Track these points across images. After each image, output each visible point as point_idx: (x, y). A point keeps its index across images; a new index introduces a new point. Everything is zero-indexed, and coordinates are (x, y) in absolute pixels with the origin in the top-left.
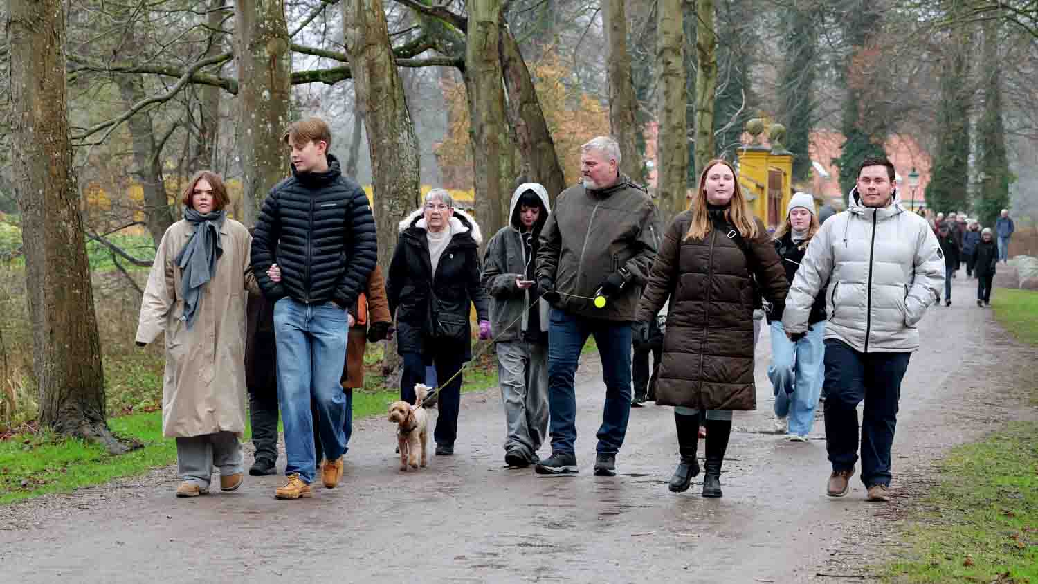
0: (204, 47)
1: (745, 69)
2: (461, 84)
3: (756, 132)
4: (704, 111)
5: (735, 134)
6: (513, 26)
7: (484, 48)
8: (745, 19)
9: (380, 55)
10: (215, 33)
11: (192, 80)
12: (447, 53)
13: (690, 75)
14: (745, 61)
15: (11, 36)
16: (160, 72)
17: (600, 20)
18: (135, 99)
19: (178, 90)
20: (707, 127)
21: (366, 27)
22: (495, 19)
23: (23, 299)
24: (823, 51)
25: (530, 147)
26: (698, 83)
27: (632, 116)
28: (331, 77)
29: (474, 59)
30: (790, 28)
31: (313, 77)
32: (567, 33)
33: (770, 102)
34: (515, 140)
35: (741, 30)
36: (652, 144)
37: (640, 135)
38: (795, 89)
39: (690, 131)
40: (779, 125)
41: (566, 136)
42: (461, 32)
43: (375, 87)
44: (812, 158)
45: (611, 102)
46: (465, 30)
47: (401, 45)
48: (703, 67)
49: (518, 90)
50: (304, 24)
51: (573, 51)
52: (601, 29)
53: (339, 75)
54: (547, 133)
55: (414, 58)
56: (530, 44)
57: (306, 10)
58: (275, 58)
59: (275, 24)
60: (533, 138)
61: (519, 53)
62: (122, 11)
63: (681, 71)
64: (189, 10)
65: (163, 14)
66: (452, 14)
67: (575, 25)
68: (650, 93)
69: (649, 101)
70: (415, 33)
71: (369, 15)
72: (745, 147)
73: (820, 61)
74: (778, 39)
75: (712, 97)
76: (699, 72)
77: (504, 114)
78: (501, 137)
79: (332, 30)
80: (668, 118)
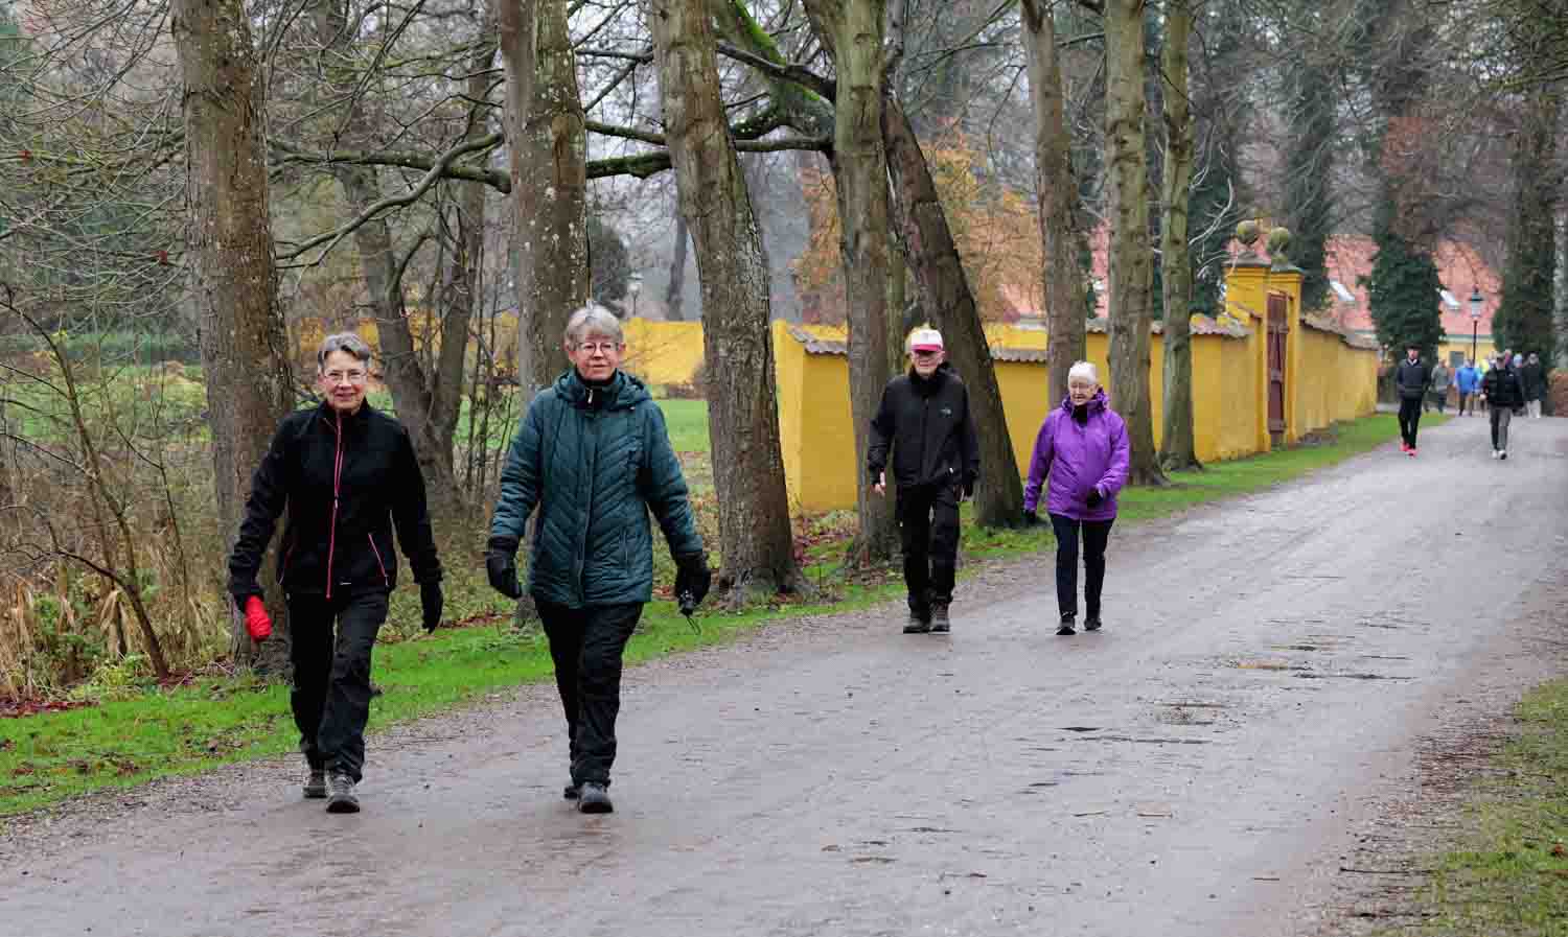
0: (463, 128)
1: (1232, 151)
2: (828, 175)
3: (1249, 239)
4: (1175, 210)
5: (1219, 243)
6: (902, 94)
7: (860, 125)
8: (1232, 78)
9: (713, 135)
10: (478, 107)
11: (446, 173)
12: (807, 130)
13: (1154, 159)
14: (1232, 138)
15: (189, 113)
16: (401, 163)
17: (1025, 82)
18: (366, 201)
19: (426, 188)
20: (1180, 234)
21: (692, 97)
22: (875, 83)
23: (210, 485)
24: (1344, 123)
25: (926, 264)
26: (1166, 171)
27: (1072, 217)
28: (643, 168)
29: (847, 141)
30: (1298, 90)
31: (617, 167)
32: (979, 102)
33: (1269, 196)
34: (906, 254)
35: (1227, 94)
36: (1101, 258)
37: (1083, 246)
38: (1305, 177)
39: (1154, 238)
40: (1281, 229)
41: (977, 248)
42: (827, 101)
43: (706, 181)
44: (1330, 275)
45: (1042, 199)
46: (832, 99)
47: (743, 121)
48: (1173, 147)
49: (909, 183)
50: (605, 93)
51: (988, 126)
52: (1027, 96)
53: (652, 165)
54: (952, 244)
55: (761, 139)
56: (925, 117)
57: (608, 73)
58: (563, 141)
59: (562, 92)
60: (931, 251)
61: (910, 128)
62: (346, 77)
63: (1141, 155)
64: (441, 75)
65: (404, 80)
66: (814, 76)
67: (990, 90)
68: (1097, 185)
69: (1097, 196)
70: (762, 103)
71: (696, 78)
72: (1234, 262)
73: (1340, 137)
74: (1280, 107)
75: (1186, 190)
76: (1167, 154)
77: (890, 215)
78: (885, 250)
79: (644, 101)
80: (1124, 221)
